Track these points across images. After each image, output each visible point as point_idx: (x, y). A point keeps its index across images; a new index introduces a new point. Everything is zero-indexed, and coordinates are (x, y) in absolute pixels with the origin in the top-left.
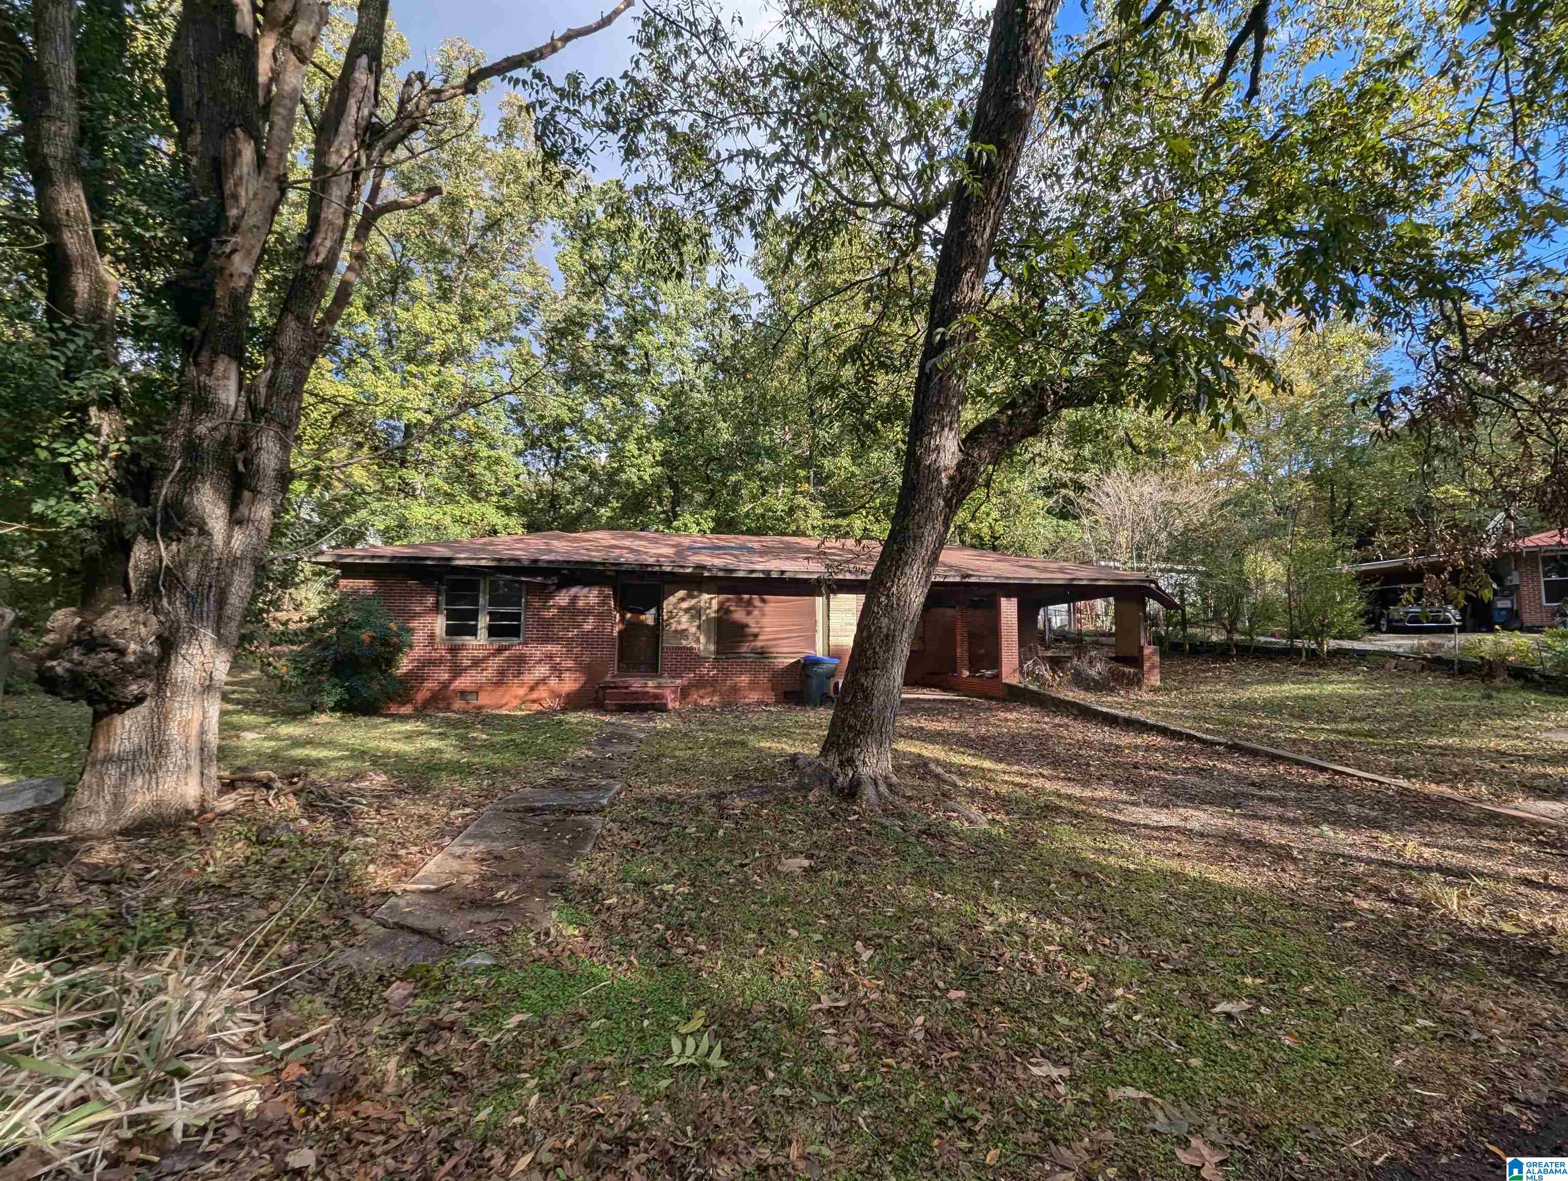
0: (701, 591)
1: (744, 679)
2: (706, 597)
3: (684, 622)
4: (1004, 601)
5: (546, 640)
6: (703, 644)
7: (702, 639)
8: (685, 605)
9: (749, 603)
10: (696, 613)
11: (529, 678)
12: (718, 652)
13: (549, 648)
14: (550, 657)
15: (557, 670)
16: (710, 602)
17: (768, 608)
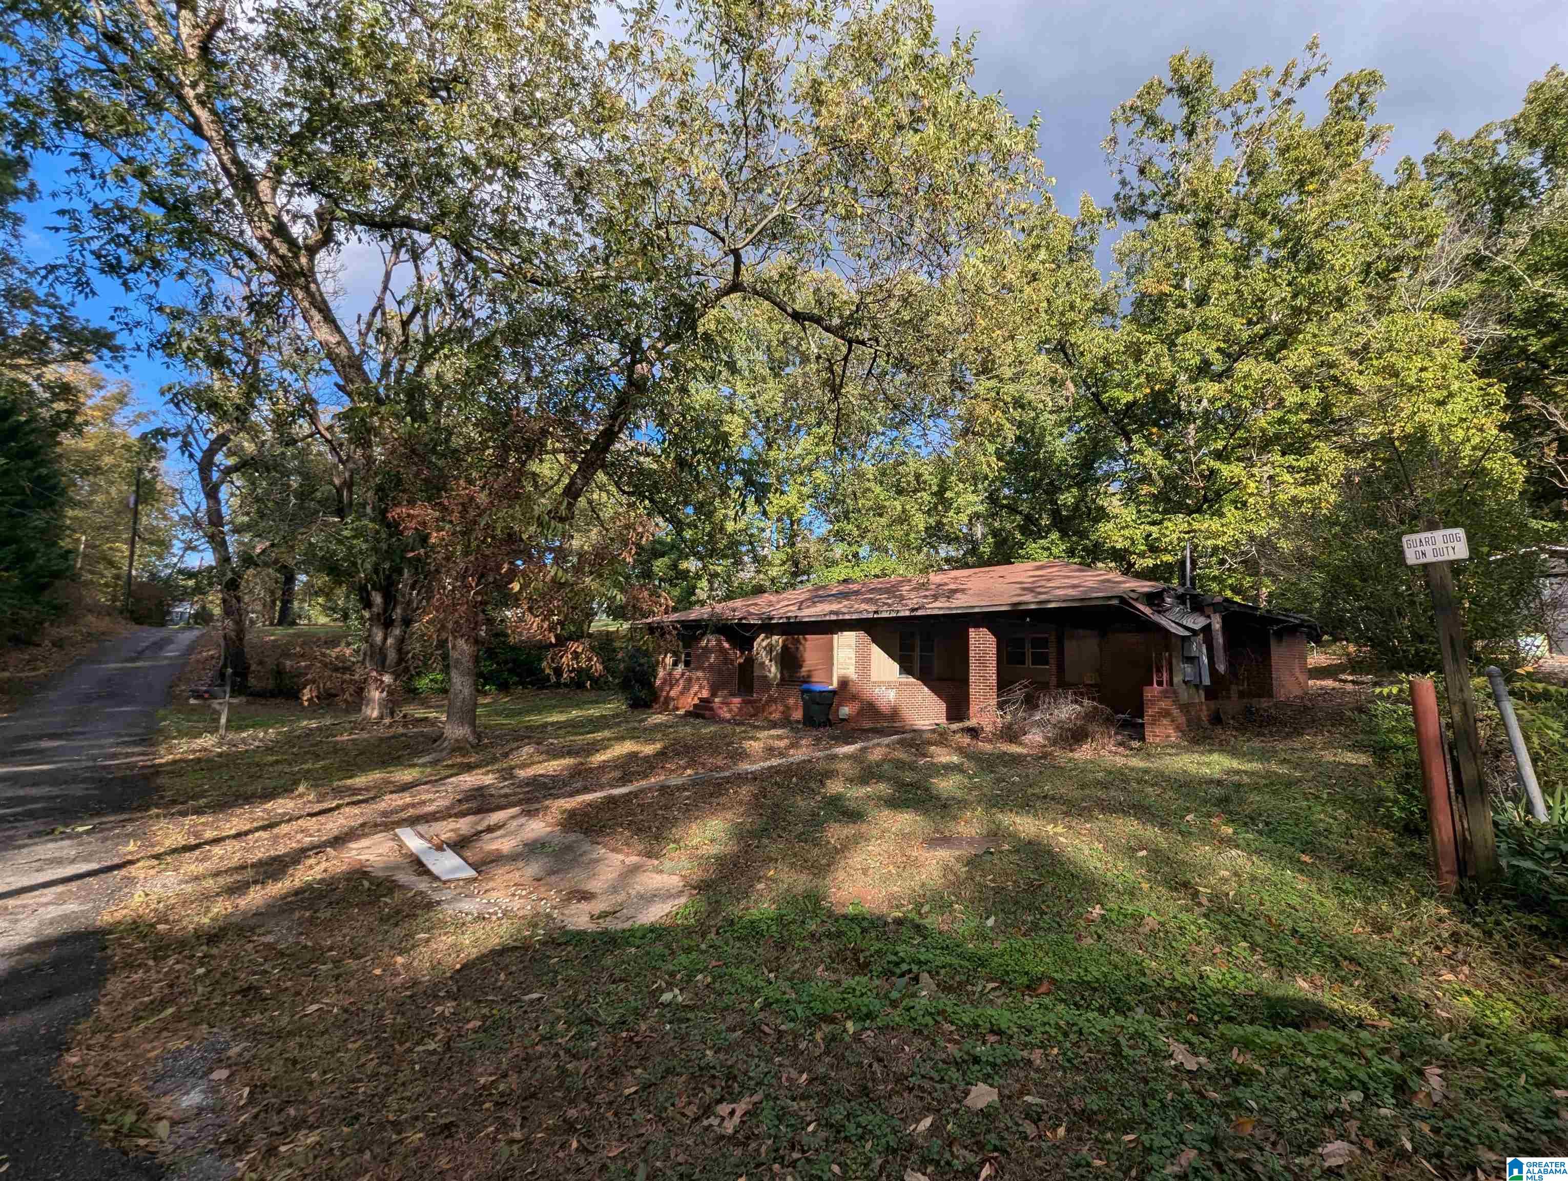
0: (772, 634)
1: (791, 701)
2: (775, 638)
3: (764, 657)
4: (972, 632)
5: (697, 669)
6: (773, 671)
7: (773, 669)
8: (764, 644)
9: (798, 641)
10: (770, 649)
11: (692, 691)
12: (782, 679)
13: (700, 674)
14: (698, 679)
15: (701, 687)
16: (777, 640)
17: (808, 644)
